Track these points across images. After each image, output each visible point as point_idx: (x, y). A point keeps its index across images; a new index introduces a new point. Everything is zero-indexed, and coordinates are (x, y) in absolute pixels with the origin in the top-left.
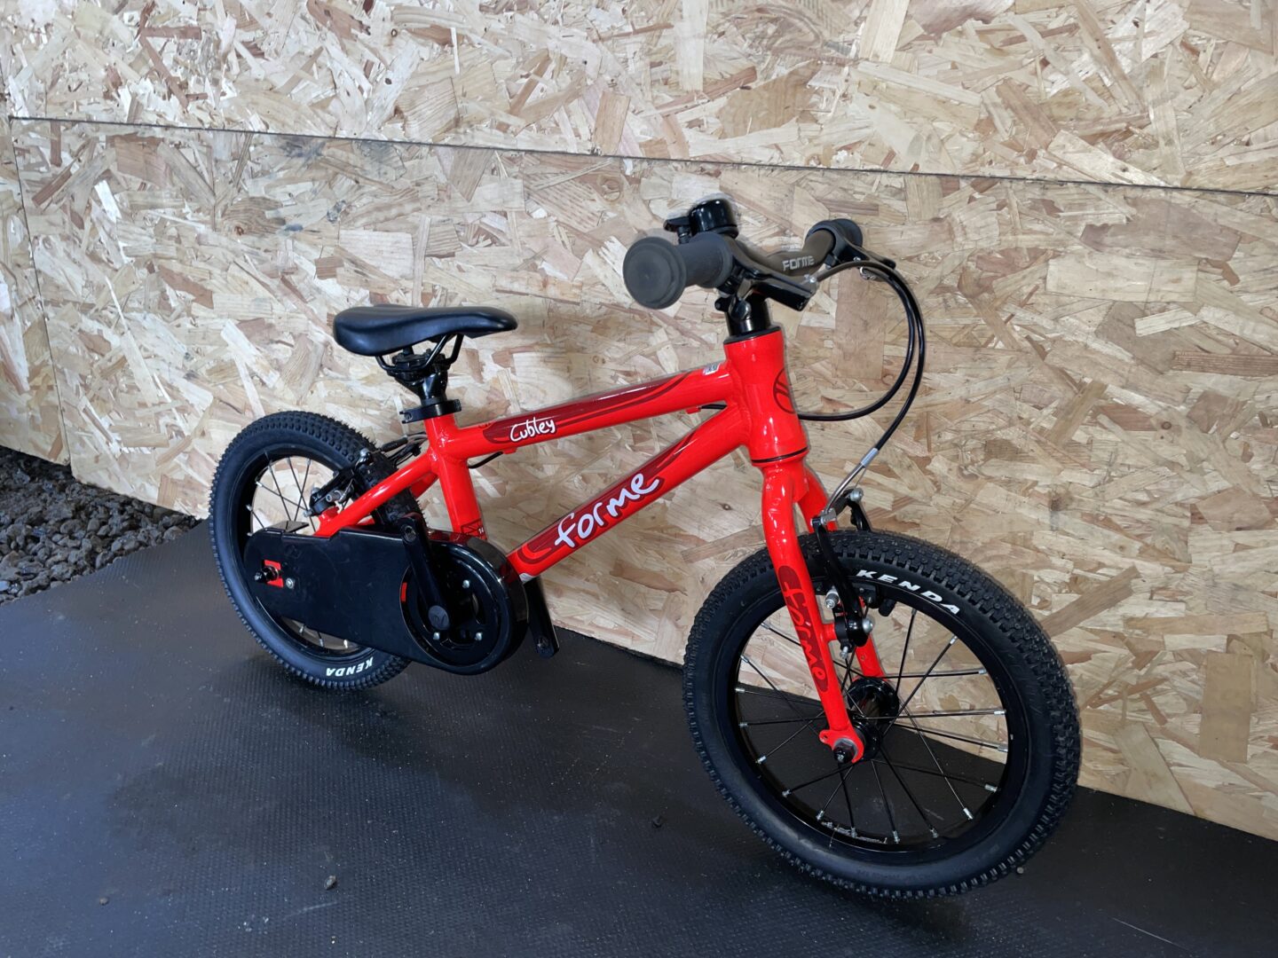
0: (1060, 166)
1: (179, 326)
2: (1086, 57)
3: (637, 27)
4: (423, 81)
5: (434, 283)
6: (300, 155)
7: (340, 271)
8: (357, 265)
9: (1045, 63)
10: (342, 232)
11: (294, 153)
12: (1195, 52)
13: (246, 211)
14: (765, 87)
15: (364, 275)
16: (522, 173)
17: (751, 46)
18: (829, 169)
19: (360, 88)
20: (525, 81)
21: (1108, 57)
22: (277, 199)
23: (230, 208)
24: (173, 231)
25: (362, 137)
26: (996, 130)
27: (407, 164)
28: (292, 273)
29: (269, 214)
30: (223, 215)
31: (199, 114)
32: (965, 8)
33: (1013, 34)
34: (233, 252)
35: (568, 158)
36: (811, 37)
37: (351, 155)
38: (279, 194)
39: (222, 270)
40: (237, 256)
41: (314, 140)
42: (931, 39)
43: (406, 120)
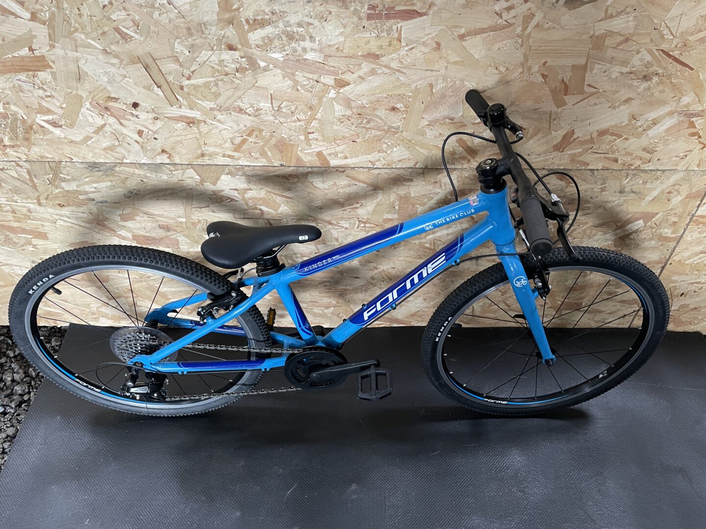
1: (24, 250)
4: (179, 139)
5: (198, 218)
6: (99, 171)
7: (136, 218)
8: (148, 214)
11: (95, 170)
13: (63, 196)
14: (364, 141)
15: (153, 218)
16: (244, 174)
17: (356, 127)
18: (392, 168)
19: (136, 141)
20: (241, 139)
22: (87, 190)
23: (51, 196)
24: (8, 208)
25: (142, 162)
26: (456, 154)
27: (174, 173)
28: (104, 221)
29: (81, 197)
30: (46, 199)
31: (15, 154)
32: (445, 115)
33: (463, 124)
34: (57, 215)
35: (269, 168)
36: (383, 124)
37: (136, 170)
38: (87, 188)
39: (51, 223)
40: (62, 216)
41: (108, 164)
42: (432, 125)
43: (170, 155)
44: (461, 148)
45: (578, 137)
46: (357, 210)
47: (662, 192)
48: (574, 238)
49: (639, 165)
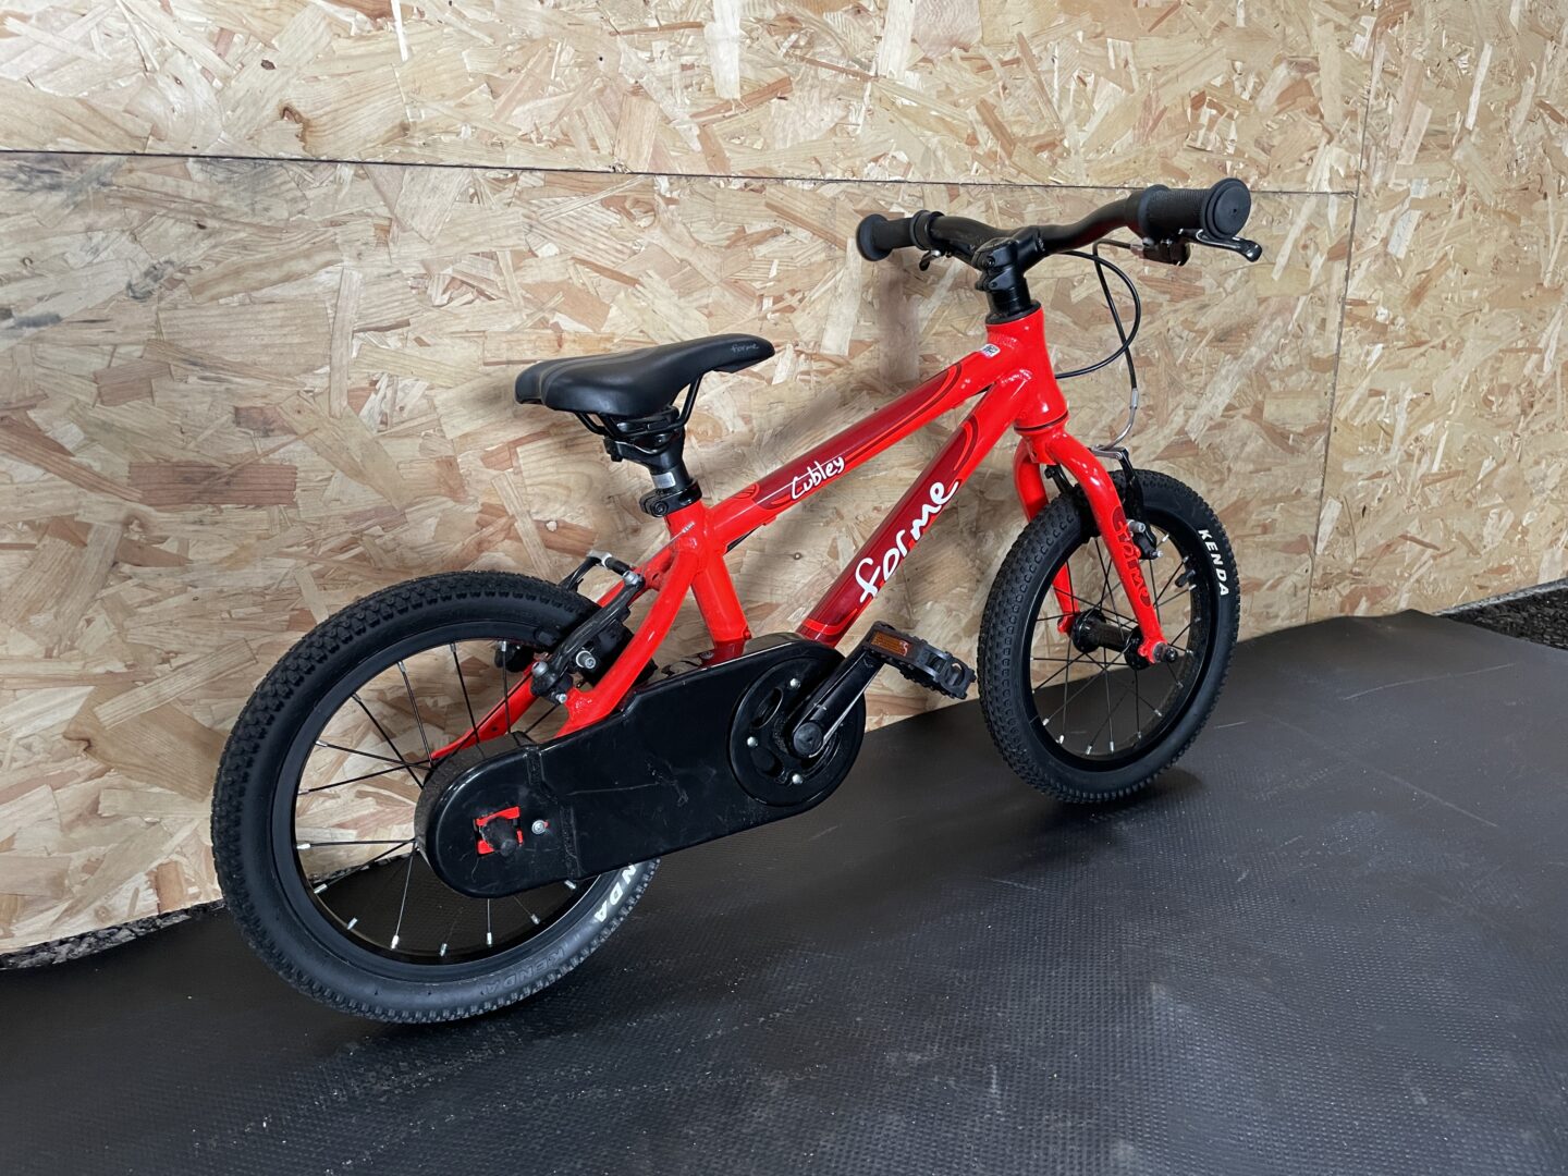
0: (1019, 173)
2: (1028, 84)
3: (663, 23)
5: (372, 371)
6: (53, 188)
7: (162, 383)
8: (204, 367)
9: (1004, 88)
10: (162, 316)
11: (38, 183)
12: (1085, 84)
14: (802, 99)
15: (220, 380)
16: (517, 198)
17: (787, 54)
18: (862, 181)
19: (203, 70)
20: (515, 77)
21: (1041, 88)
25: (208, 152)
26: (978, 143)
27: (309, 194)
28: (32, 407)
32: (952, 37)
33: (984, 63)
35: (585, 177)
36: (837, 53)
37: (185, 183)
42: (931, 61)
43: (306, 125)
44: (985, 129)
45: (1165, 109)
46: (792, 316)
47: (1295, 246)
48: (1192, 376)
49: (1256, 183)
